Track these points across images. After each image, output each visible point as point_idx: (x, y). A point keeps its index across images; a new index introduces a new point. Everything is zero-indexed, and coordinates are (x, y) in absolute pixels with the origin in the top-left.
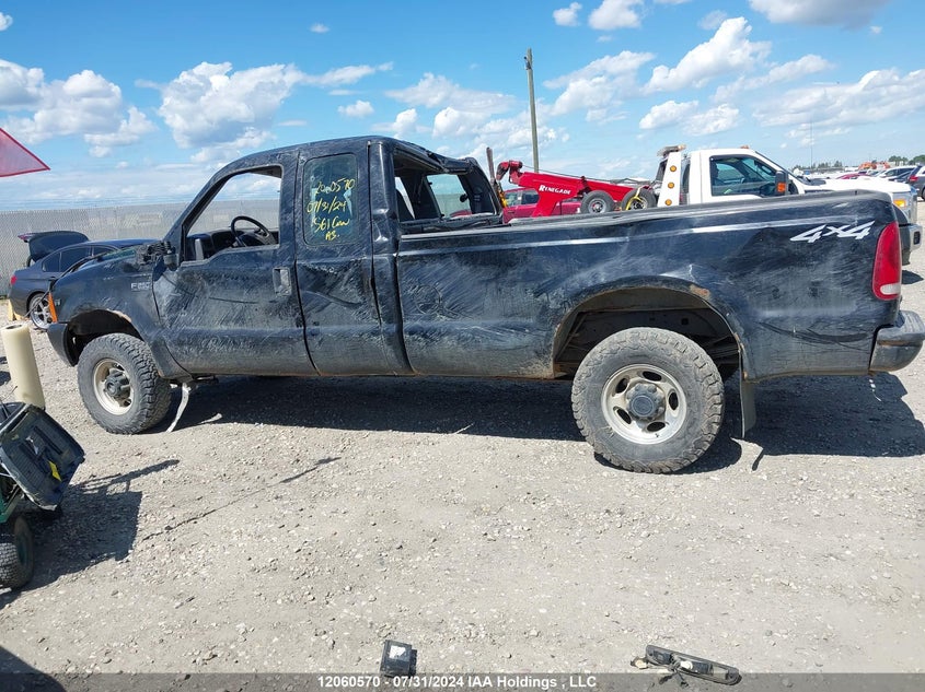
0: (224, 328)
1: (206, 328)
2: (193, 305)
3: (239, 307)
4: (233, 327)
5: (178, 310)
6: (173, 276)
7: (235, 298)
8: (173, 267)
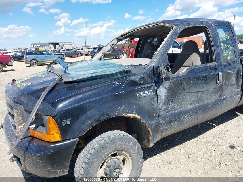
0: (192, 106)
1: (183, 109)
2: (176, 99)
3: (200, 94)
4: (196, 105)
5: (168, 103)
6: (167, 84)
7: (199, 90)
8: (167, 79)
